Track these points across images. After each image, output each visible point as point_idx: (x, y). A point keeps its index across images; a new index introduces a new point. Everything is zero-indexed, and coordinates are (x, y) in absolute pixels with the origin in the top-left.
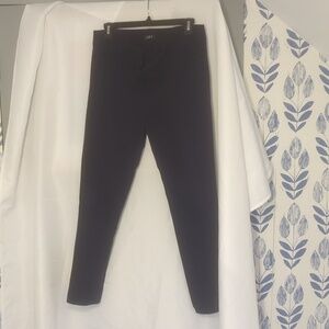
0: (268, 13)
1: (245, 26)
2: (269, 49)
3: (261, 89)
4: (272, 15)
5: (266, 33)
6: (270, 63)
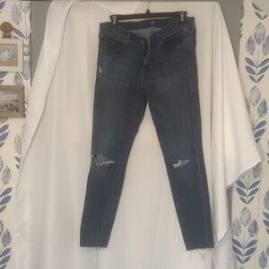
0: (262, 14)
1: (242, 25)
2: (261, 45)
3: (253, 79)
4: (266, 16)
5: (260, 31)
6: (262, 58)
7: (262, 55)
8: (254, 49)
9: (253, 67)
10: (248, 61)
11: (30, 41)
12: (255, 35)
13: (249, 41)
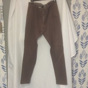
2: (78, 7)
3: (75, 18)
6: (78, 11)
7: (78, 10)
8: (75, 8)
9: (75, 14)
10: (74, 12)
11: (3, 8)
12: (76, 3)
13: (74, 5)
